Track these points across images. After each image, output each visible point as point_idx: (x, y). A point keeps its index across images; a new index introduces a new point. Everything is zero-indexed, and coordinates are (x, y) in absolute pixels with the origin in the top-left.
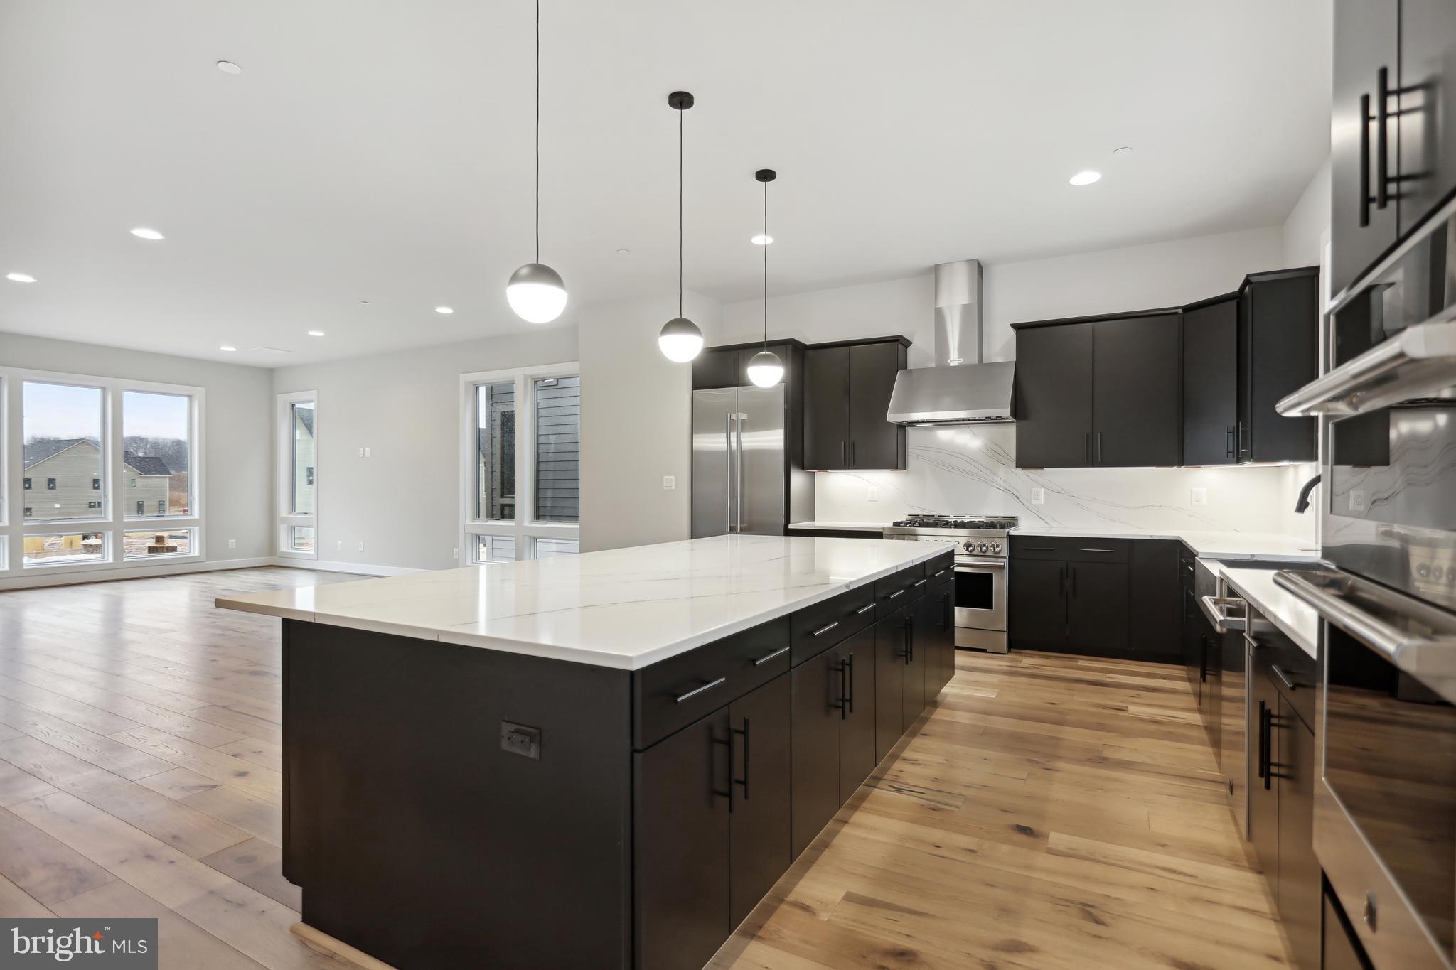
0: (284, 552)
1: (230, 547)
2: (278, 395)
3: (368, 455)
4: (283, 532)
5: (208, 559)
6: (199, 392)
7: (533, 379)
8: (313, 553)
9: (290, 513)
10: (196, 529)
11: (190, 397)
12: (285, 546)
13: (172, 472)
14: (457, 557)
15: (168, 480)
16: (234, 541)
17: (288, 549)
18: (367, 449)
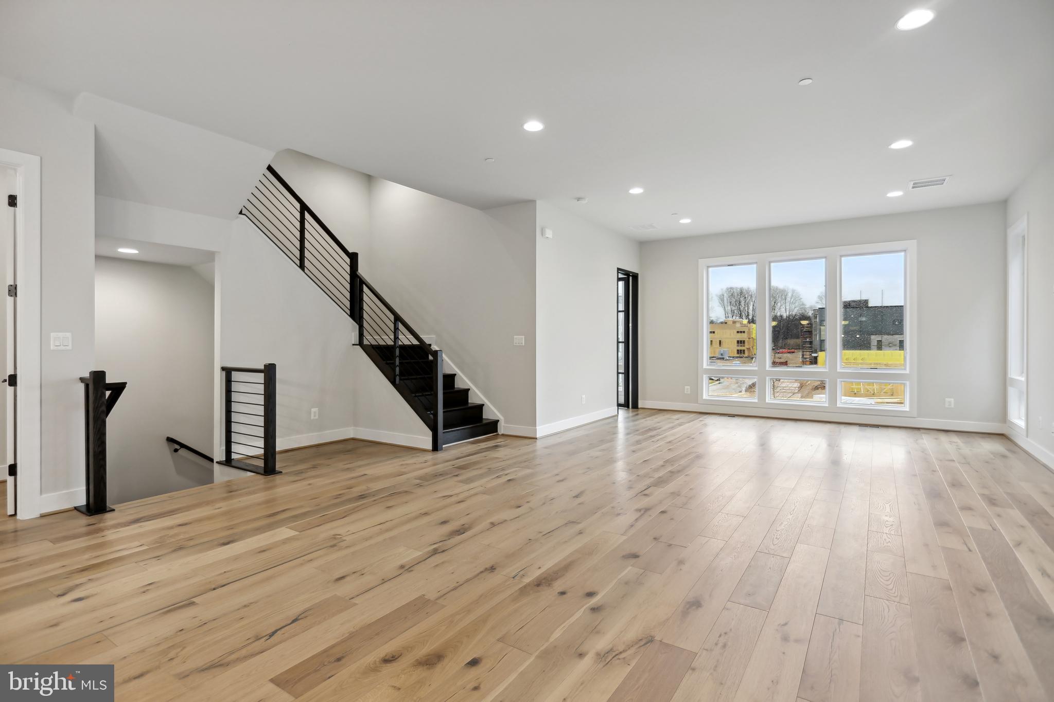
0: (1010, 421)
2: (1008, 230)
8: (1024, 427)
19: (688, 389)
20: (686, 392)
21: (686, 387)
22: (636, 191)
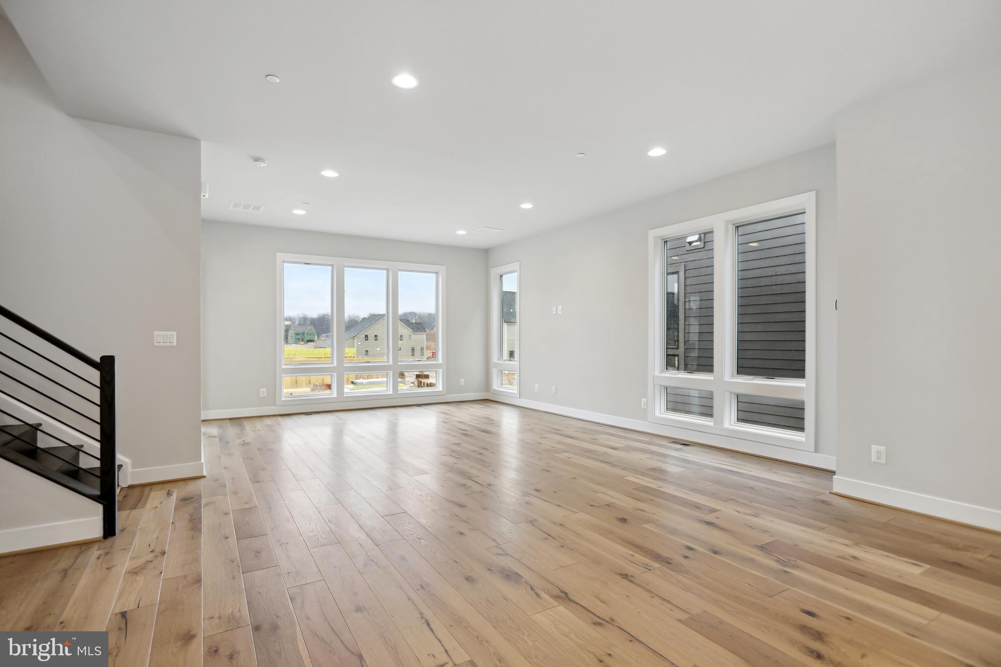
0: (494, 390)
1: (461, 384)
2: (492, 269)
3: (559, 312)
4: (494, 372)
5: (448, 393)
6: (442, 269)
7: (734, 224)
8: (516, 392)
9: (499, 360)
10: (440, 370)
11: (437, 273)
12: (496, 385)
13: (427, 331)
14: (645, 407)
15: (425, 335)
16: (463, 380)
17: (498, 388)
18: (560, 307)
19: (263, 391)
20: (261, 396)
21: (262, 390)
22: (330, 173)
